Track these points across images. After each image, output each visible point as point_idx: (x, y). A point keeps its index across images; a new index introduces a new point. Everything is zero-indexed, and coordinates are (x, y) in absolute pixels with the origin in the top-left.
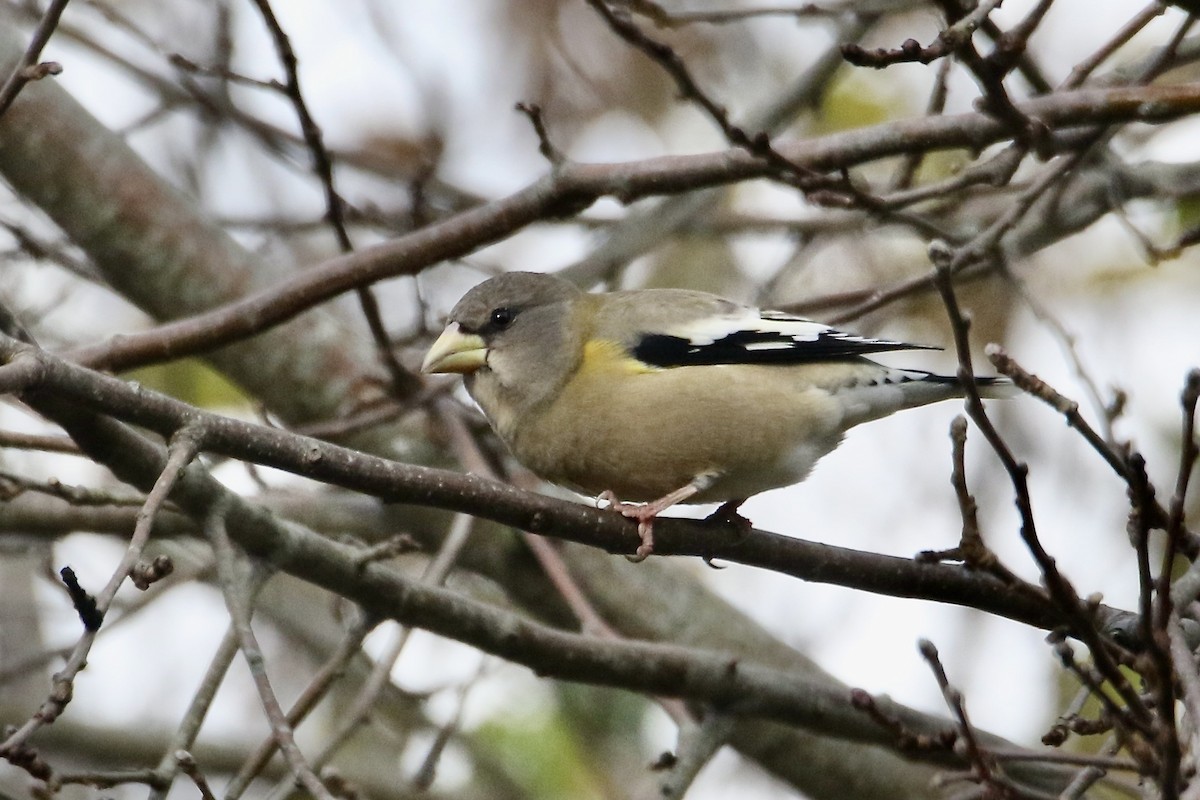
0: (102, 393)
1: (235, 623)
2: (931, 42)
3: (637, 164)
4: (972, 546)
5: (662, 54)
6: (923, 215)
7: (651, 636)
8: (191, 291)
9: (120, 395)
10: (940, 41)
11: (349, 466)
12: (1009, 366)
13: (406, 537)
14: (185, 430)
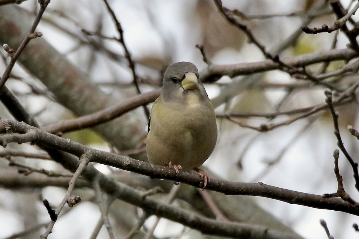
0: (58, 142)
1: (102, 216)
2: (331, 26)
3: (236, 65)
4: (341, 192)
5: (243, 28)
6: (329, 82)
7: (239, 221)
8: (88, 107)
9: (64, 143)
10: (335, 26)
11: (139, 166)
12: (355, 133)
13: (158, 188)
14: (85, 155)
